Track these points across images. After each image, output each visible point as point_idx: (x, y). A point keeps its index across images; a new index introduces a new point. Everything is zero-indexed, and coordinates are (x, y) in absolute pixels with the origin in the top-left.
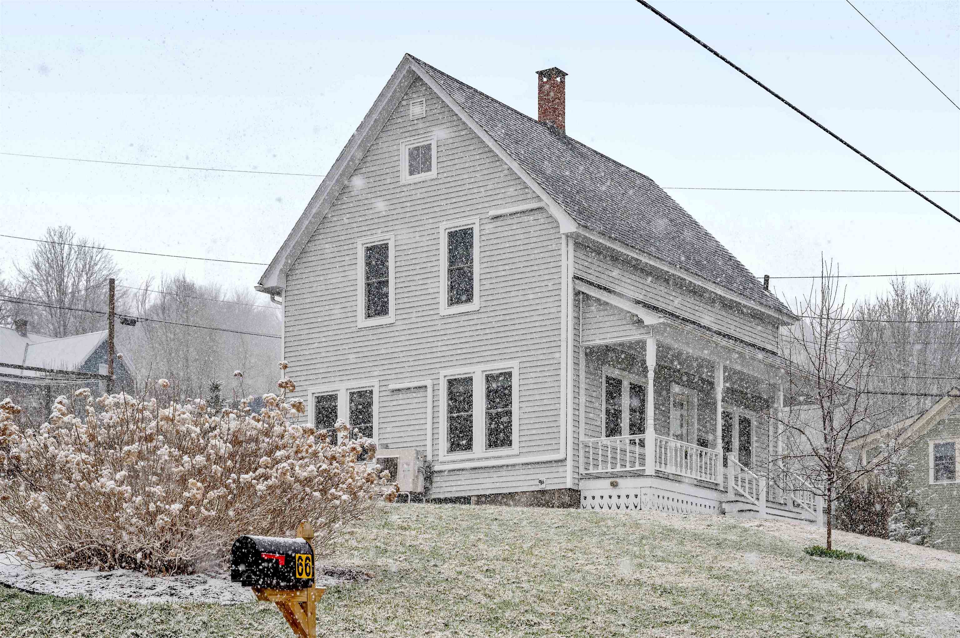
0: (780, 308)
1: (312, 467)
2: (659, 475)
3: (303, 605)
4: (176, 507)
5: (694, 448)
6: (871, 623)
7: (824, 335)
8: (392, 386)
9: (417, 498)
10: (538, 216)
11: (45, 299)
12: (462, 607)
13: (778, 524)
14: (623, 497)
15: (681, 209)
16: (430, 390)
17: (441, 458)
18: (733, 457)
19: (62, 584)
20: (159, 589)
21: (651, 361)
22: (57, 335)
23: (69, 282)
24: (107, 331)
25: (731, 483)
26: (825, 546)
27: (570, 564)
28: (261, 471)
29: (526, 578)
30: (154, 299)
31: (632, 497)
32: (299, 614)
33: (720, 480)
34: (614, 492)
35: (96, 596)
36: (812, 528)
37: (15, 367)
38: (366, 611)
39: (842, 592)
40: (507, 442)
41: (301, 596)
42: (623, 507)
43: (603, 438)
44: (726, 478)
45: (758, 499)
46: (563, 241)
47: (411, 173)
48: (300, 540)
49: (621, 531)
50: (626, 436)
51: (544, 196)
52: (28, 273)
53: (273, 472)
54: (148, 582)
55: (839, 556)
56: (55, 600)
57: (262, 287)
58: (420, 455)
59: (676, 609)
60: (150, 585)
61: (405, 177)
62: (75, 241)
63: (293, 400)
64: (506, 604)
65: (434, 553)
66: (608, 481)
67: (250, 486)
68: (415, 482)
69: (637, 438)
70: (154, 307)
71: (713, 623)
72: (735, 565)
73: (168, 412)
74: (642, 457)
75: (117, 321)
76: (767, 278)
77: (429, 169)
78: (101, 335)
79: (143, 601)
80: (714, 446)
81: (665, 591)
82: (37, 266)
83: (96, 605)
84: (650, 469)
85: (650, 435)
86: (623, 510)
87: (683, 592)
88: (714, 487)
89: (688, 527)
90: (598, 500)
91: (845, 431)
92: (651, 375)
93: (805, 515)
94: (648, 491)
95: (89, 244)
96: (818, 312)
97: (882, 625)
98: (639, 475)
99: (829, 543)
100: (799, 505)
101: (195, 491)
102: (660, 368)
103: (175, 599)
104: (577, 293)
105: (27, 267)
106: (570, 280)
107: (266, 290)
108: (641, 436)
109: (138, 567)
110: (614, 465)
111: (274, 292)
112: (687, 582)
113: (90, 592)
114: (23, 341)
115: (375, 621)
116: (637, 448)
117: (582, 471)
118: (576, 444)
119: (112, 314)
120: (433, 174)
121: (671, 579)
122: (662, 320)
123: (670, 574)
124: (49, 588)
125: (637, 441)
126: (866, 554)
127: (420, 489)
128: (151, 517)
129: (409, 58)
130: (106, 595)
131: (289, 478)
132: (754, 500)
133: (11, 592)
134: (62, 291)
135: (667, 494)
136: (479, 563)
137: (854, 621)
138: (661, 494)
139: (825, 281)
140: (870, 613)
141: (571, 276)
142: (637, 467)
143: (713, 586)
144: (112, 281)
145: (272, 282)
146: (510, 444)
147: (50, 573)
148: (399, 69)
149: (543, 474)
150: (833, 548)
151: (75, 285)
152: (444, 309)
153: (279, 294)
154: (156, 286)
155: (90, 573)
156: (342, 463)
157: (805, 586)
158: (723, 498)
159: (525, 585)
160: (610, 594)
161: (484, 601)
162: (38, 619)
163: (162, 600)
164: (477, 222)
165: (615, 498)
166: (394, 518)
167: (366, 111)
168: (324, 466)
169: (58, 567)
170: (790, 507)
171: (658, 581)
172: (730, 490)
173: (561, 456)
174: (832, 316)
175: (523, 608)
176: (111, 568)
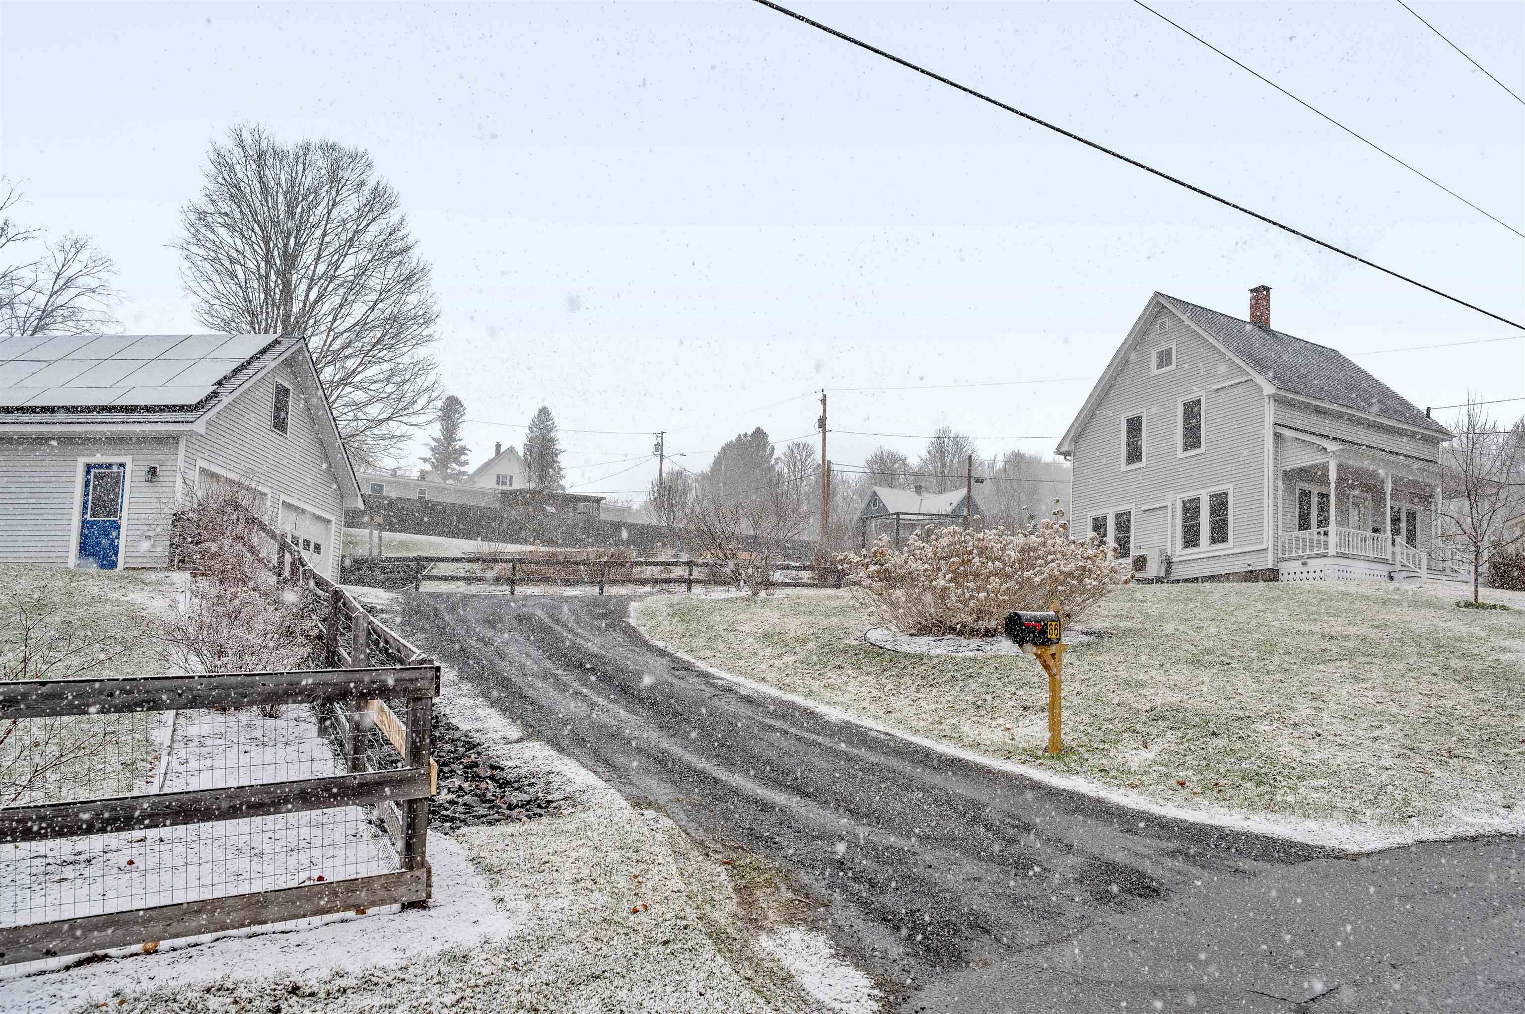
0: (1441, 430)
1: (1072, 565)
2: (1339, 555)
3: (1053, 655)
4: (982, 595)
5: (1369, 534)
6: (1503, 657)
7: (1470, 446)
8: (1145, 507)
9: (1159, 580)
10: (1250, 383)
11: (934, 472)
12: (1174, 654)
13: (1435, 586)
14: (1311, 572)
15: (1360, 369)
16: (1170, 509)
17: (1178, 553)
18: (1401, 540)
19: (913, 645)
20: (971, 647)
21: (1333, 476)
22: (940, 492)
23: (947, 460)
24: (966, 490)
25: (1398, 558)
26: (1472, 600)
27: (1261, 622)
28: (1038, 569)
29: (1226, 632)
30: (999, 465)
31: (1318, 572)
32: (1051, 663)
33: (1389, 557)
34: (1305, 570)
35: (932, 653)
36: (1464, 587)
37: (915, 514)
38: (1105, 657)
39: (1483, 634)
40: (1224, 540)
41: (1053, 649)
42: (1304, 579)
43: (1297, 532)
44: (1393, 553)
45: (1420, 568)
46: (1266, 400)
47: (1158, 368)
48: (1052, 613)
49: (1304, 597)
50: (1314, 529)
51: (1251, 371)
52: (923, 457)
53: (1046, 570)
54: (965, 642)
55: (1483, 606)
56: (907, 656)
57: (1059, 452)
58: (1163, 552)
59: (1338, 650)
60: (966, 644)
61: (1154, 371)
62: (952, 435)
63: (1060, 522)
64: (1207, 651)
65: (1161, 617)
66: (1300, 562)
67: (1029, 579)
68: (1159, 572)
69: (1322, 530)
70: (999, 470)
71: (1369, 659)
72: (1392, 617)
73: (981, 536)
74: (1326, 544)
75: (973, 481)
76: (1428, 409)
77: (1171, 364)
78: (963, 492)
79: (960, 655)
80: (1385, 532)
81: (1332, 637)
82: (929, 452)
83: (931, 658)
84: (1332, 551)
85: (1332, 528)
86: (1311, 581)
87: (1346, 638)
88: (1385, 562)
89: (1359, 591)
90: (1292, 575)
91: (1490, 514)
92: (1333, 486)
93: (1460, 577)
94: (1330, 567)
95: (961, 436)
96: (1465, 430)
97: (1514, 658)
98: (1324, 556)
99: (1476, 596)
100: (1456, 571)
101: (994, 584)
102: (1340, 480)
103: (981, 653)
104: (1275, 434)
105: (924, 454)
106: (1271, 426)
107: (1061, 454)
108: (1325, 529)
109: (961, 633)
110: (1304, 550)
111: (1066, 454)
112: (1351, 630)
113: (929, 650)
114: (917, 498)
115: (1111, 664)
116: (1322, 538)
117: (1280, 556)
118: (1276, 538)
119: (970, 477)
120: (1173, 367)
121: (1339, 629)
122: (1341, 447)
123: (1339, 625)
124: (905, 648)
125: (1322, 533)
126: (1507, 605)
127: (1162, 574)
128: (965, 603)
129: (1157, 294)
130: (939, 651)
131: (1056, 573)
132: (1417, 569)
133: (881, 651)
134: (943, 466)
135: (1345, 569)
136: (1193, 623)
137: (1489, 655)
138: (1341, 568)
139: (1471, 407)
140: (1504, 650)
141: (1272, 423)
142: (1322, 551)
143: (1373, 634)
144: (970, 457)
145: (1065, 448)
146: (1227, 541)
147: (906, 638)
148: (1150, 303)
149: (1248, 559)
150: (1480, 600)
151: (952, 464)
152: (1180, 454)
153: (1070, 455)
154: (1000, 458)
155: (930, 638)
156: (1094, 562)
157: (1450, 631)
158: (1391, 568)
159: (1225, 637)
160: (1288, 641)
161: (1191, 648)
162: (896, 667)
163: (972, 654)
164: (1204, 394)
165: (1305, 573)
166: (1138, 595)
167: (1128, 332)
168: (1080, 564)
169: (912, 635)
170: (1448, 571)
171: (1327, 630)
172: (1397, 563)
173: (1264, 546)
174: (1477, 431)
175: (1219, 653)
176: (943, 634)
